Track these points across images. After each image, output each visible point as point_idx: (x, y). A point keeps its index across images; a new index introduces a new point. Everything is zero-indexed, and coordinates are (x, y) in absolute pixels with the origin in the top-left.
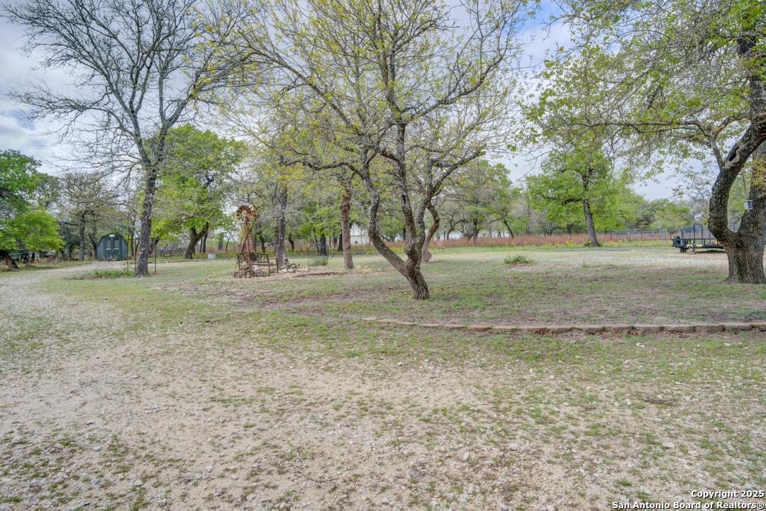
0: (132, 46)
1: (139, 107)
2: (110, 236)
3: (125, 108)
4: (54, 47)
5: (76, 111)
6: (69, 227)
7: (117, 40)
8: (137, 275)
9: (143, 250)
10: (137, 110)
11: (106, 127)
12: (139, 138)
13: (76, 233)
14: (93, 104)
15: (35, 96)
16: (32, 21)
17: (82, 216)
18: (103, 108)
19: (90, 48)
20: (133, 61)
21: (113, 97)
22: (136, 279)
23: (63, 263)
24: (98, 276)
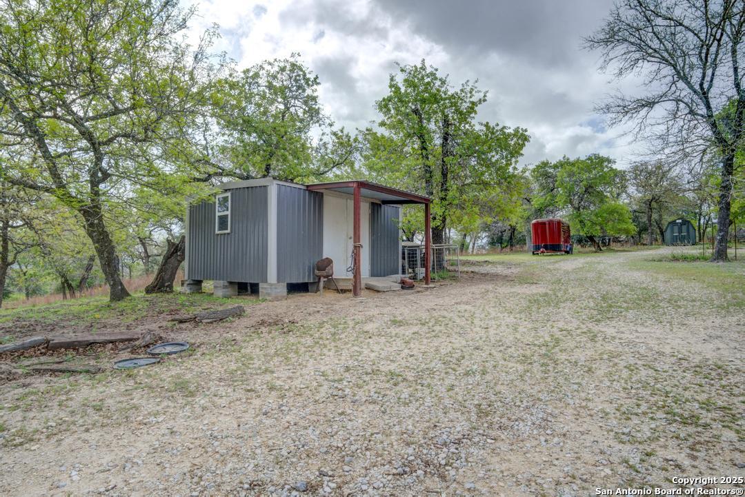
0: (698, 24)
1: (710, 86)
2: (677, 221)
3: (695, 92)
4: (624, 56)
5: (646, 108)
6: (637, 214)
7: (683, 26)
8: (715, 260)
9: (721, 234)
10: (709, 90)
11: (675, 115)
12: (712, 119)
13: (645, 219)
14: (661, 97)
15: (613, 105)
16: (606, 42)
17: (649, 203)
18: (671, 98)
19: (655, 44)
20: (702, 41)
21: (681, 84)
22: (715, 264)
23: (635, 247)
24: (675, 259)
